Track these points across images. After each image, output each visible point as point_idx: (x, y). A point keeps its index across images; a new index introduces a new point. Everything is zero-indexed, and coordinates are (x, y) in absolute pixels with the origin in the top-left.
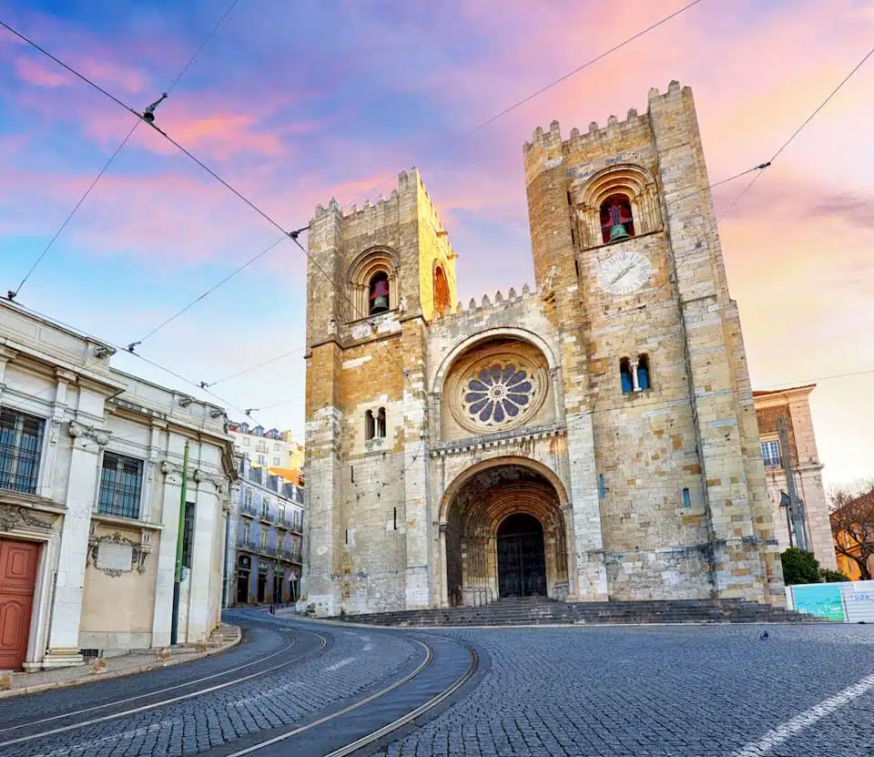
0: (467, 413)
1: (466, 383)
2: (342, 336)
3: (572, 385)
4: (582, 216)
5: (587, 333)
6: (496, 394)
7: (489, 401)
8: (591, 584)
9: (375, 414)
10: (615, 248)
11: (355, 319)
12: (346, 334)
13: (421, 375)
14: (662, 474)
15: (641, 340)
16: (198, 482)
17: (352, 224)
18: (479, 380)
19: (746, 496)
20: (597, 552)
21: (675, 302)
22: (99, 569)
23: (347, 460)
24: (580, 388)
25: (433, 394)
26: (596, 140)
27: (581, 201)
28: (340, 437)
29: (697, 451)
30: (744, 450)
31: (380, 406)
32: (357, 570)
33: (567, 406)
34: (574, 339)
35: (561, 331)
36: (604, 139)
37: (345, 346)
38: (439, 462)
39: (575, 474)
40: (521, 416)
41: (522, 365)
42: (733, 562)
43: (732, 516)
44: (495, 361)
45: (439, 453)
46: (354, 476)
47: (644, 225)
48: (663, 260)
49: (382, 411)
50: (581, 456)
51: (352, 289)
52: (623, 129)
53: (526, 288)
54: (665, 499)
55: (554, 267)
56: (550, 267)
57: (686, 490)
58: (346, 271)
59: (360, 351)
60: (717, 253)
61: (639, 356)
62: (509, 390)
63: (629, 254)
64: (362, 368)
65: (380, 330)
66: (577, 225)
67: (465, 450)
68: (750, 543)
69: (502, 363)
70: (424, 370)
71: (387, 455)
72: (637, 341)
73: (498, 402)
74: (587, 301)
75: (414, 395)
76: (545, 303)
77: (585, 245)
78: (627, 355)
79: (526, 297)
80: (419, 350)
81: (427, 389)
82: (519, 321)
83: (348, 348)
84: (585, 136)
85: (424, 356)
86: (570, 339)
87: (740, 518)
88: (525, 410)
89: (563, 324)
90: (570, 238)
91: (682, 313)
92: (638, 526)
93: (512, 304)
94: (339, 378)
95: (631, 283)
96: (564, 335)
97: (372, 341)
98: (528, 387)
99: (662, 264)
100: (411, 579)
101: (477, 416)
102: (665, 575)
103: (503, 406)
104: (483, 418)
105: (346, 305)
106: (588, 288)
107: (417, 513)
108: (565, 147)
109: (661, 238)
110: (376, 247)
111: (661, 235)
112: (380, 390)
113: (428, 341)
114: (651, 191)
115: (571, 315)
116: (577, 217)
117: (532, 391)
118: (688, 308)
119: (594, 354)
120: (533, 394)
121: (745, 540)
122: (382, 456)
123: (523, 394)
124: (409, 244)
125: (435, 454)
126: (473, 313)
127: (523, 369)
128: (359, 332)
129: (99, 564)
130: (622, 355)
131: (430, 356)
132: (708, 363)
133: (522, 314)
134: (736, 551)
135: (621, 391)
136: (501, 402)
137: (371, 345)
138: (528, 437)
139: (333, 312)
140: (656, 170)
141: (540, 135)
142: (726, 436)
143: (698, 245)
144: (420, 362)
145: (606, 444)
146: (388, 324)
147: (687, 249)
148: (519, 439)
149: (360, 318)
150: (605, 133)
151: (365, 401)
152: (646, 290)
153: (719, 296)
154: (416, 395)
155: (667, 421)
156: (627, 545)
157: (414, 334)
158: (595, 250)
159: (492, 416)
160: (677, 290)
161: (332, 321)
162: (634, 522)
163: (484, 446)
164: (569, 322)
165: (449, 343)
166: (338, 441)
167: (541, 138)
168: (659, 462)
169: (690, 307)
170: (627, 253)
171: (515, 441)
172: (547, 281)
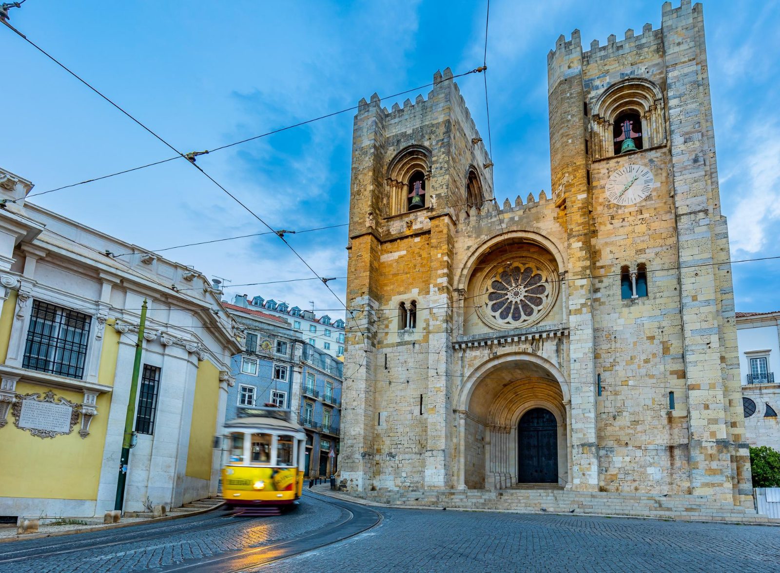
0: (489, 311)
1: (489, 282)
2: (380, 230)
3: (576, 289)
4: (596, 128)
5: (593, 241)
6: (515, 294)
7: (509, 301)
8: (584, 474)
9: (408, 306)
10: (624, 160)
11: (393, 214)
12: (385, 228)
13: (446, 271)
14: (652, 376)
15: (640, 250)
16: (164, 346)
17: (393, 122)
18: (500, 280)
19: (722, 402)
20: (590, 445)
21: (673, 216)
22: (23, 428)
23: (382, 348)
24: (583, 291)
25: (457, 290)
26: (613, 52)
27: (596, 112)
28: (375, 326)
29: (683, 357)
30: (723, 359)
31: (412, 299)
32: (387, 451)
33: (572, 308)
34: (580, 244)
35: (570, 236)
36: (621, 52)
37: (382, 240)
38: (460, 355)
39: (575, 372)
40: (535, 316)
41: (538, 269)
42: (707, 462)
43: (709, 420)
44: (516, 264)
45: (460, 346)
46: (388, 362)
47: (651, 139)
48: (664, 174)
49: (414, 303)
50: (580, 355)
51: (391, 186)
52: (637, 43)
53: (542, 193)
54: (653, 399)
55: (567, 175)
56: (563, 174)
57: (671, 393)
58: (386, 167)
59: (396, 246)
60: (713, 170)
61: (638, 265)
62: (526, 291)
63: (636, 167)
64: (397, 261)
65: (414, 227)
66: (591, 137)
67: (483, 344)
68: (723, 445)
69: (520, 265)
70: (450, 267)
71: (416, 346)
72: (637, 251)
73: (516, 302)
74: (596, 209)
75: (439, 289)
76: (558, 210)
77: (597, 156)
78: (628, 263)
79: (543, 202)
80: (445, 247)
81: (452, 285)
82: (535, 225)
83: (386, 242)
84: (604, 48)
85: (451, 253)
86: (577, 245)
87: (715, 421)
88: (539, 311)
89: (571, 230)
90: (583, 147)
91: (677, 226)
92: (629, 424)
93: (530, 209)
94: (375, 270)
95: (635, 196)
96: (572, 240)
97: (407, 237)
98: (542, 289)
99: (664, 179)
100: (430, 461)
101: (497, 314)
102: (650, 470)
103: (520, 306)
104: (503, 316)
105: (385, 201)
106: (597, 198)
107: (437, 400)
108: (585, 58)
109: (665, 153)
110: (413, 146)
111: (664, 150)
112: (412, 284)
113: (455, 240)
114: (659, 107)
115: (579, 222)
116: (592, 128)
117: (546, 294)
118: (682, 221)
119: (598, 261)
120: (547, 296)
121: (718, 442)
122: (412, 346)
123: (538, 296)
124: (440, 143)
125: (457, 346)
126: (495, 216)
127: (539, 272)
128: (396, 228)
129: (22, 424)
130: (623, 263)
131: (456, 254)
132: (696, 274)
133: (538, 219)
134: (710, 452)
135: (621, 298)
136: (519, 302)
137: (406, 240)
138: (537, 336)
139: (372, 206)
140: (664, 86)
141: (562, 43)
142: (708, 344)
143: (696, 161)
144: (446, 258)
145: (605, 346)
146: (421, 220)
147: (685, 164)
148: (530, 337)
149: (399, 213)
150: (622, 46)
151: (400, 293)
152: (648, 203)
153: (711, 211)
154: (441, 289)
155: (659, 328)
156: (618, 441)
157: (441, 232)
158: (605, 162)
159: (510, 315)
160: (674, 204)
161: (371, 214)
162: (625, 420)
163: (499, 341)
164: (577, 229)
165: (472, 243)
166: (374, 329)
167: (563, 45)
168: (649, 365)
169: (684, 219)
170: (633, 166)
171: (526, 339)
172: (561, 188)
